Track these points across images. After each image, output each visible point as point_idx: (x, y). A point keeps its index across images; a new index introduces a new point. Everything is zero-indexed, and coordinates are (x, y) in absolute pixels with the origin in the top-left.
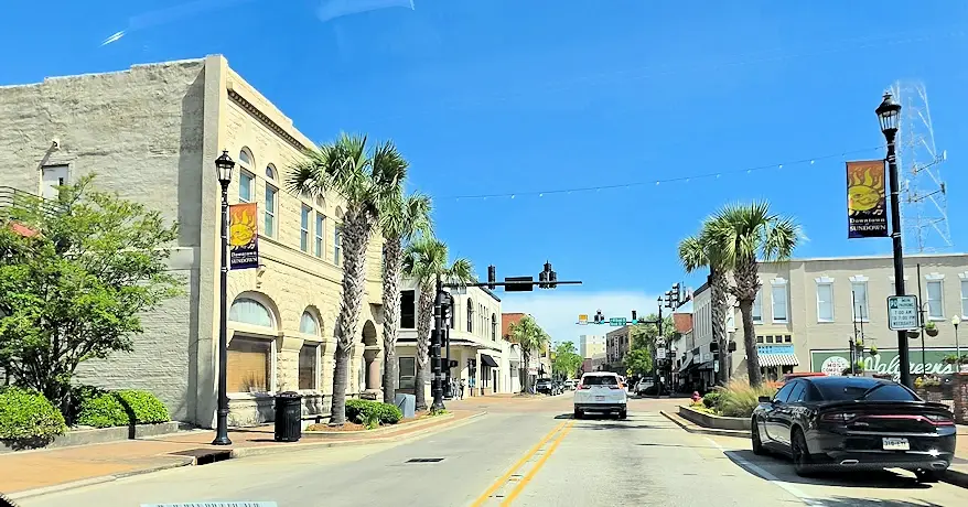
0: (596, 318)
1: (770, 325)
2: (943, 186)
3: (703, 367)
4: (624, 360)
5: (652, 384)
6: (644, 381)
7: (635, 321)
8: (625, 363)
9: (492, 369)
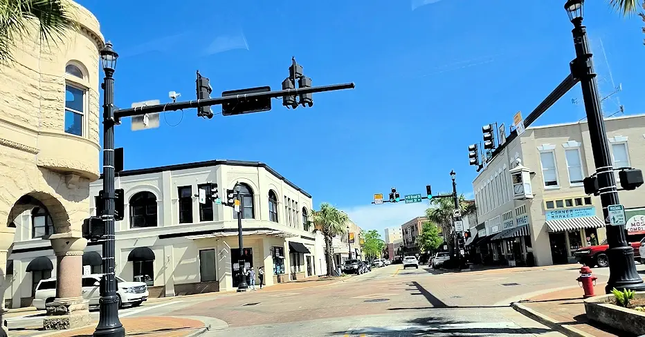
0: (391, 196)
1: (568, 189)
2: (621, 108)
3: (494, 238)
4: (416, 242)
5: (448, 258)
6: (439, 255)
7: (430, 197)
8: (417, 244)
9: (305, 255)
